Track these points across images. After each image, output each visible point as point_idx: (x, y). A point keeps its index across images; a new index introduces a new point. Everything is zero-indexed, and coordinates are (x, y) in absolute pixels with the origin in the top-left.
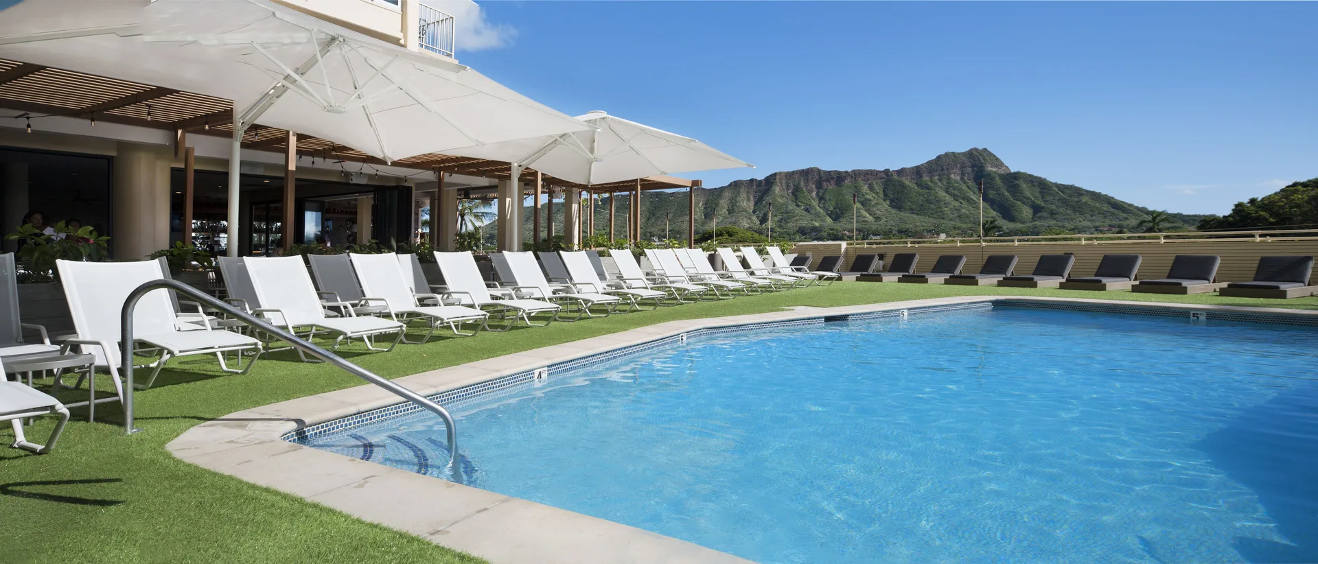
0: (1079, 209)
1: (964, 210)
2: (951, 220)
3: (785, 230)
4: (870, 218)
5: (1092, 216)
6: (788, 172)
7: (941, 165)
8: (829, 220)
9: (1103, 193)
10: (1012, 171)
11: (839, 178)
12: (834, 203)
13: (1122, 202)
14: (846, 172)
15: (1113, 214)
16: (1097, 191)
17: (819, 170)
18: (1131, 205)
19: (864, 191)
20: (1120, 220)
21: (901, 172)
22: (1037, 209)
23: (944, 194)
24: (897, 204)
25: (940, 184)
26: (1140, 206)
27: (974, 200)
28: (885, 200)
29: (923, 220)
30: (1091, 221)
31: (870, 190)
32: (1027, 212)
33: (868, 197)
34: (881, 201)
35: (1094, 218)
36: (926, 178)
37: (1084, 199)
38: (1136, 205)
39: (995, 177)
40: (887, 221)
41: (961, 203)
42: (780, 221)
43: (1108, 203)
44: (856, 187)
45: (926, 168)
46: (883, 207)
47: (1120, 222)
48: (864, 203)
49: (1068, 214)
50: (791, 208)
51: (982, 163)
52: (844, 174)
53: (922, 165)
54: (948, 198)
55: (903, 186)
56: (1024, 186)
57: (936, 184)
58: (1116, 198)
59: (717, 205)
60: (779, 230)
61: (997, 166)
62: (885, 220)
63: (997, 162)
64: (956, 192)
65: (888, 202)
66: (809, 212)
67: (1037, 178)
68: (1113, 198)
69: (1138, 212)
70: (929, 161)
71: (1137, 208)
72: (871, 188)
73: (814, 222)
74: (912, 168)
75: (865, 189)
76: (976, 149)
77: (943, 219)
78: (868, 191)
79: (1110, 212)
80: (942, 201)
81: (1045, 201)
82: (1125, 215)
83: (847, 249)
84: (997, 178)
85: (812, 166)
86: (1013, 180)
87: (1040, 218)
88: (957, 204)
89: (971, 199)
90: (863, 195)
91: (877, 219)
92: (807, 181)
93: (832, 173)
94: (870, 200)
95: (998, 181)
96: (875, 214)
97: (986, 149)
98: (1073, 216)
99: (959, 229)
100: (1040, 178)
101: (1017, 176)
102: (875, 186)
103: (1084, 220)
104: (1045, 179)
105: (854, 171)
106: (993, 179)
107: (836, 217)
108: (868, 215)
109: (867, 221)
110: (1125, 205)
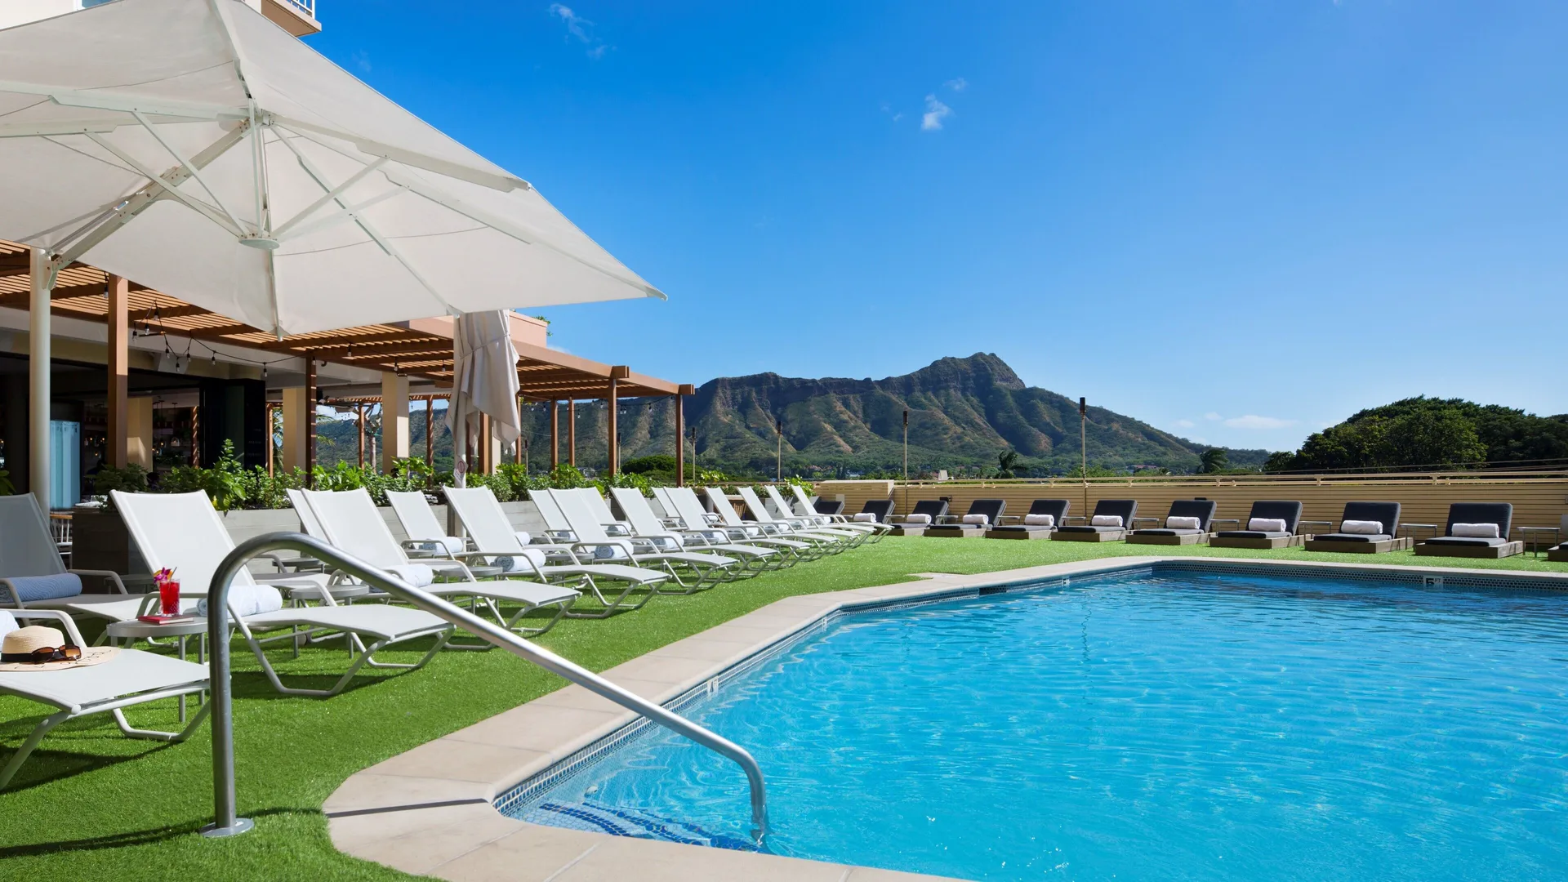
0: (1109, 439)
1: (967, 439)
2: (951, 452)
3: (731, 462)
4: (847, 448)
5: (1124, 449)
6: (734, 379)
7: (936, 377)
8: (790, 448)
9: (1137, 419)
10: (1027, 386)
11: (803, 389)
12: (797, 425)
13: (1159, 431)
14: (814, 381)
15: (1148, 448)
16: (1130, 416)
17: (775, 376)
18: (1170, 436)
19: (838, 409)
20: (1157, 456)
21: (886, 383)
22: (1057, 439)
23: (942, 415)
24: (881, 427)
25: (936, 401)
26: (1180, 437)
27: (979, 425)
28: (865, 422)
29: (915, 451)
30: (1122, 456)
31: (846, 407)
32: (1044, 442)
33: (845, 417)
34: (860, 423)
35: (1127, 452)
36: (917, 394)
37: (1115, 426)
38: (1175, 435)
39: (1006, 395)
40: (868, 452)
41: (964, 428)
42: (724, 449)
43: (1142, 432)
44: (827, 403)
45: (918, 378)
46: (863, 431)
47: (1157, 459)
48: (839, 426)
49: (1095, 447)
50: (739, 430)
51: (990, 374)
52: (810, 384)
53: (914, 374)
54: (947, 421)
55: (888, 402)
56: (1041, 406)
57: (930, 400)
58: (1152, 426)
59: (634, 425)
60: (723, 462)
61: (1006, 380)
62: (866, 450)
63: (1010, 376)
64: (957, 414)
65: (869, 425)
66: (764, 437)
67: (1057, 396)
68: (1148, 426)
69: (1177, 445)
70: (922, 369)
71: (1177, 440)
72: (846, 404)
73: (770, 452)
74: (902, 377)
75: (839, 406)
76: (981, 354)
77: (941, 450)
78: (843, 409)
79: (1144, 444)
80: (940, 425)
81: (1068, 429)
82: (1162, 449)
83: (894, 491)
84: (1009, 396)
85: (768, 371)
86: (1030, 398)
87: (1063, 450)
88: (959, 430)
89: (977, 423)
90: (837, 415)
91: (856, 448)
92: (759, 392)
93: (794, 381)
94: (846, 422)
95: (1010, 400)
96: (853, 441)
97: (993, 355)
98: (1102, 450)
99: (962, 464)
100: (1061, 397)
101: (1034, 393)
102: (852, 402)
103: (1115, 455)
104: (1068, 398)
105: (824, 380)
106: (1004, 397)
107: (800, 445)
108: (842, 443)
109: (842, 452)
110: (1163, 436)
